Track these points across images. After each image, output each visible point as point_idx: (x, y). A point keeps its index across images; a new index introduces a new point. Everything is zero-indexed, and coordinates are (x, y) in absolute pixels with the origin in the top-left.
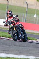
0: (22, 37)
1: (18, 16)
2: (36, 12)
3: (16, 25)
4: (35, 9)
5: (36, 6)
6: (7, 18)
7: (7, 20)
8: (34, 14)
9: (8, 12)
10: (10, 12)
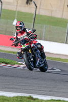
0: (40, 64)
1: (35, 30)
2: (16, 15)
3: (32, 45)
4: (15, 10)
5: (17, 6)
6: (17, 34)
7: (17, 37)
8: (14, 20)
9: (18, 25)
10: (21, 24)
